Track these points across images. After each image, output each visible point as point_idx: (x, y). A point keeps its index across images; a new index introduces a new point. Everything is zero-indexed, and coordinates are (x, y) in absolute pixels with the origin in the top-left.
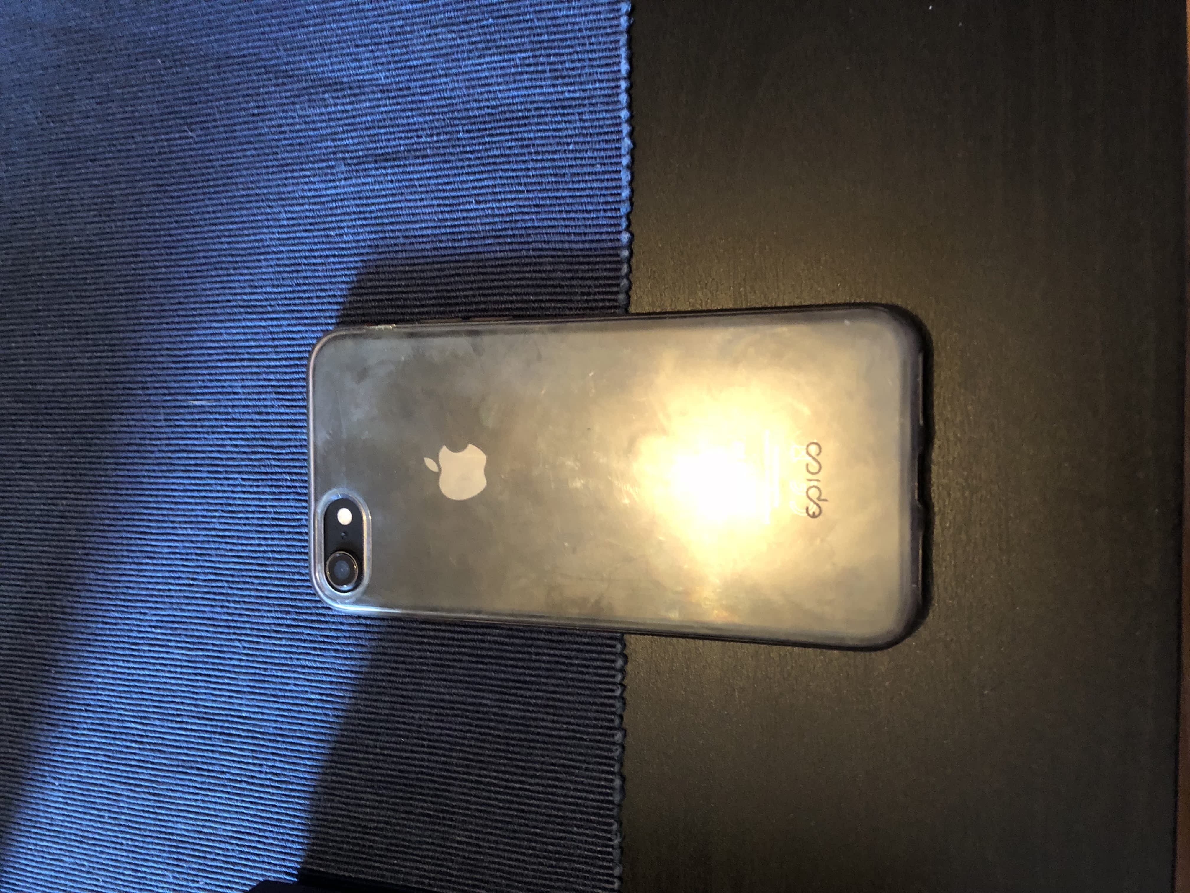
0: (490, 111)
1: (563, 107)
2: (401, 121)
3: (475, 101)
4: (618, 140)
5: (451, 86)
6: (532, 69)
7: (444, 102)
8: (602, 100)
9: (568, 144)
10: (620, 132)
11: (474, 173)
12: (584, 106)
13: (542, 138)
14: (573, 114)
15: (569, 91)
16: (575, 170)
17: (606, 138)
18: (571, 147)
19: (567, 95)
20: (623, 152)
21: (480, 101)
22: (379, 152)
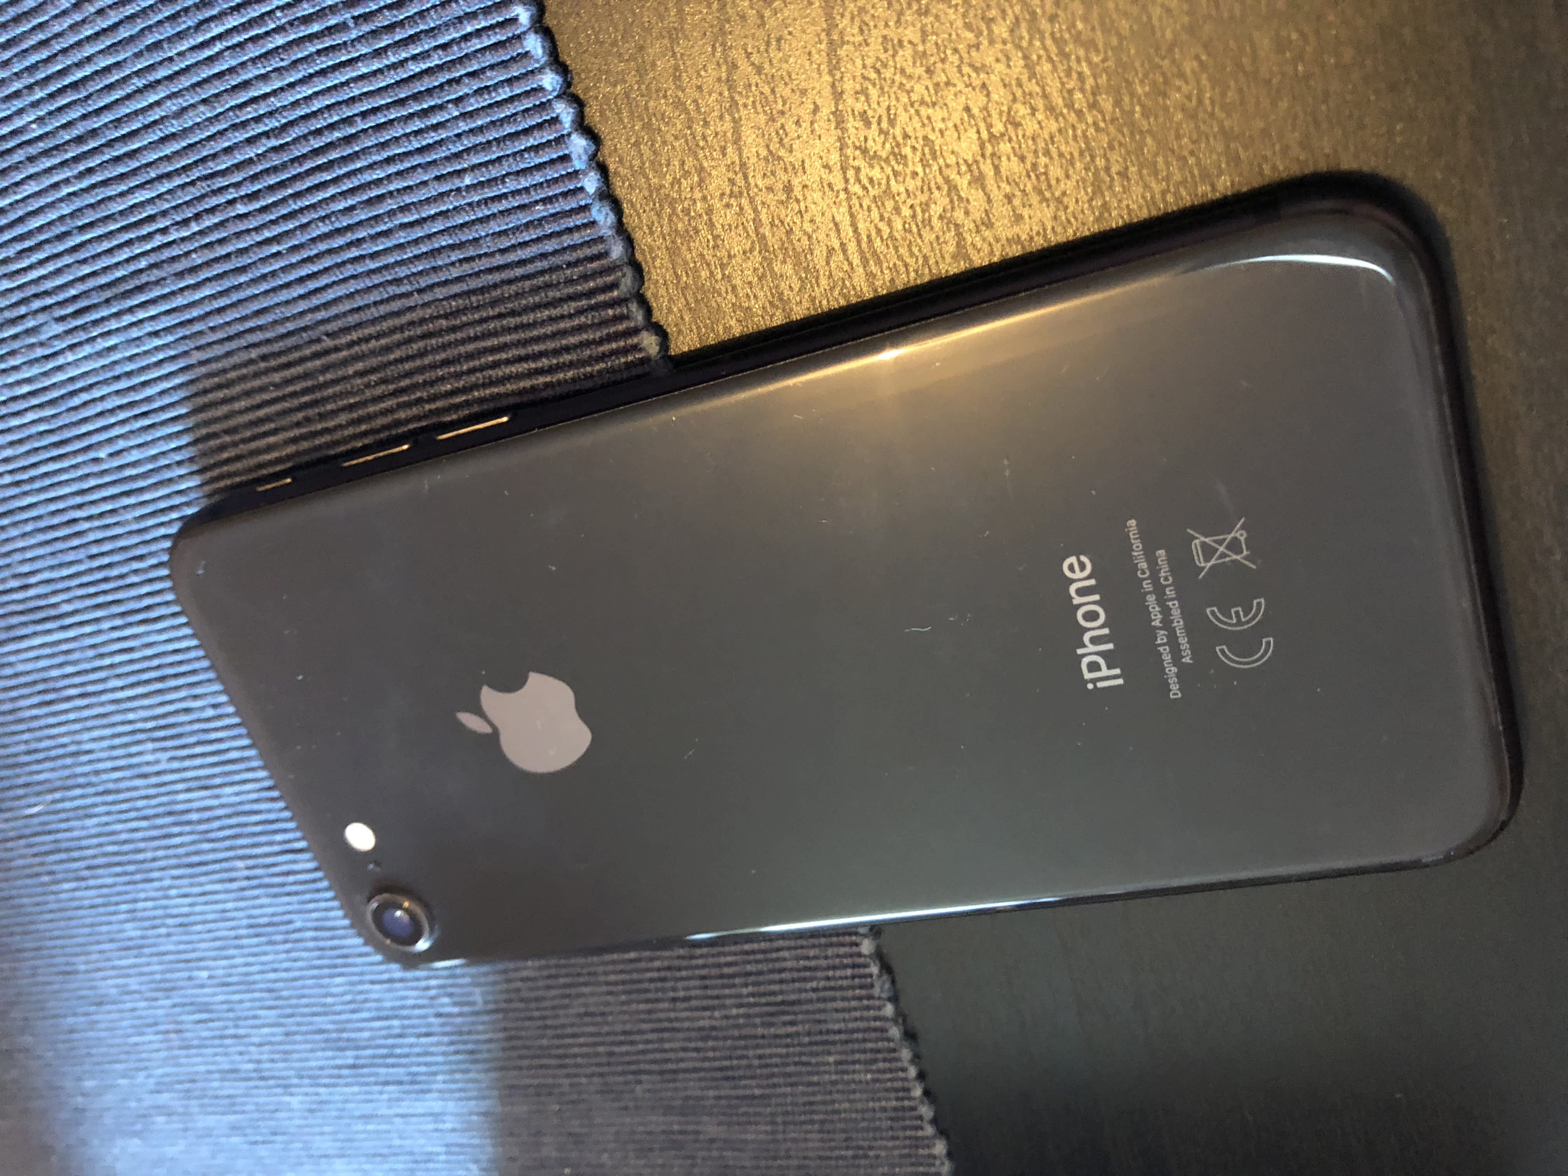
0: (274, 143)
1: (416, 97)
2: (116, 207)
3: (235, 127)
4: (560, 140)
5: (172, 106)
6: (316, 28)
7: (176, 146)
8: (490, 59)
9: (459, 173)
10: (555, 120)
11: (301, 280)
12: (458, 81)
13: (399, 173)
14: (441, 107)
15: (414, 58)
16: (495, 227)
17: (531, 142)
18: (468, 181)
19: (415, 68)
20: (578, 164)
21: (244, 124)
22: (103, 280)
